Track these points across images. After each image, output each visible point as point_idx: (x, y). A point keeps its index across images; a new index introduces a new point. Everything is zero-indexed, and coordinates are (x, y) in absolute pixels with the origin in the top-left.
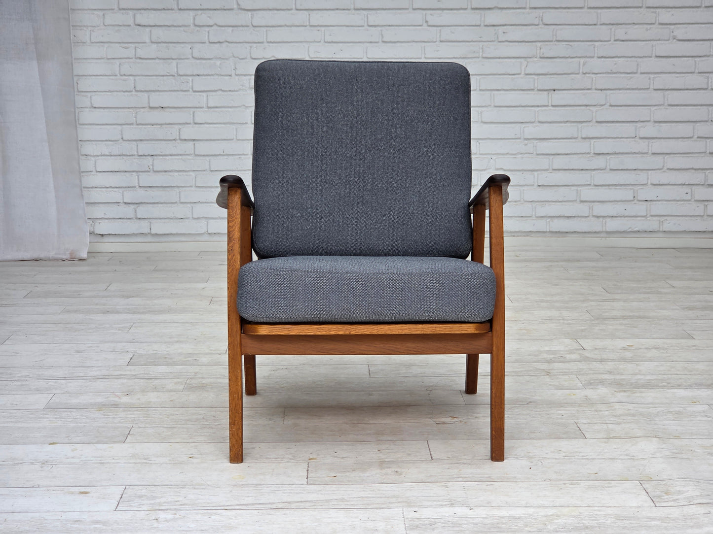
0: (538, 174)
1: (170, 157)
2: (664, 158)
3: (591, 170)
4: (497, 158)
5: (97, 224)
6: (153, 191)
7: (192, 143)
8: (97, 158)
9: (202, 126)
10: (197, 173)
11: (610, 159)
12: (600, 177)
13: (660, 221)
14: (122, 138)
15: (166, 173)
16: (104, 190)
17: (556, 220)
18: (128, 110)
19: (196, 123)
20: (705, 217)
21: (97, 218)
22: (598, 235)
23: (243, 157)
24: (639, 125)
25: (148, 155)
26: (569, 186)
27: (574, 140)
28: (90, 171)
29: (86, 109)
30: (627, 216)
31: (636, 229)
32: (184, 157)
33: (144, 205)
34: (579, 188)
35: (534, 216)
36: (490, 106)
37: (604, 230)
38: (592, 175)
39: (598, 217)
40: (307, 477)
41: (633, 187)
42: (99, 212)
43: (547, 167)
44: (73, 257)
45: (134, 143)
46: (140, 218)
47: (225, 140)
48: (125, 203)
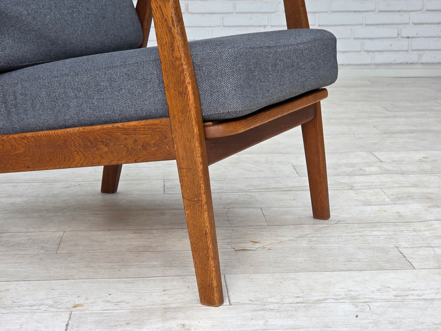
0: (319, 16)
3: (364, 11)
11: (378, 2)
12: (370, 18)
13: (419, 54)
22: (368, 67)
26: (344, 25)
30: (392, 51)
31: (399, 62)
34: (353, 27)
37: (373, 62)
38: (364, 16)
39: (368, 52)
41: (397, 26)
43: (326, 10)
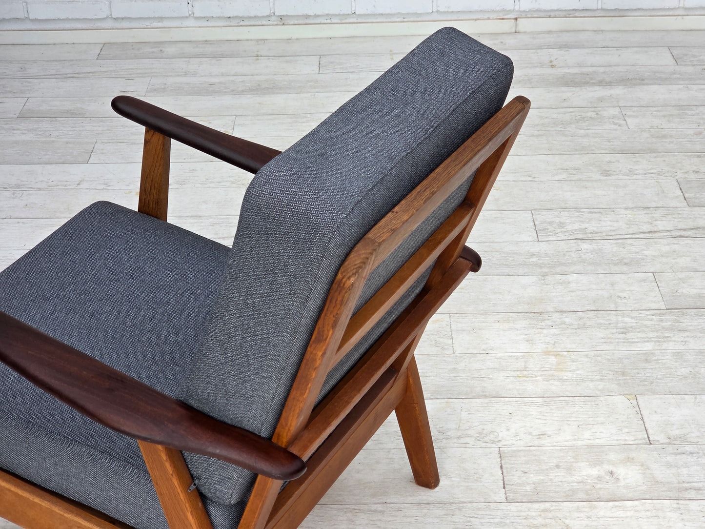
37: (681, 5)
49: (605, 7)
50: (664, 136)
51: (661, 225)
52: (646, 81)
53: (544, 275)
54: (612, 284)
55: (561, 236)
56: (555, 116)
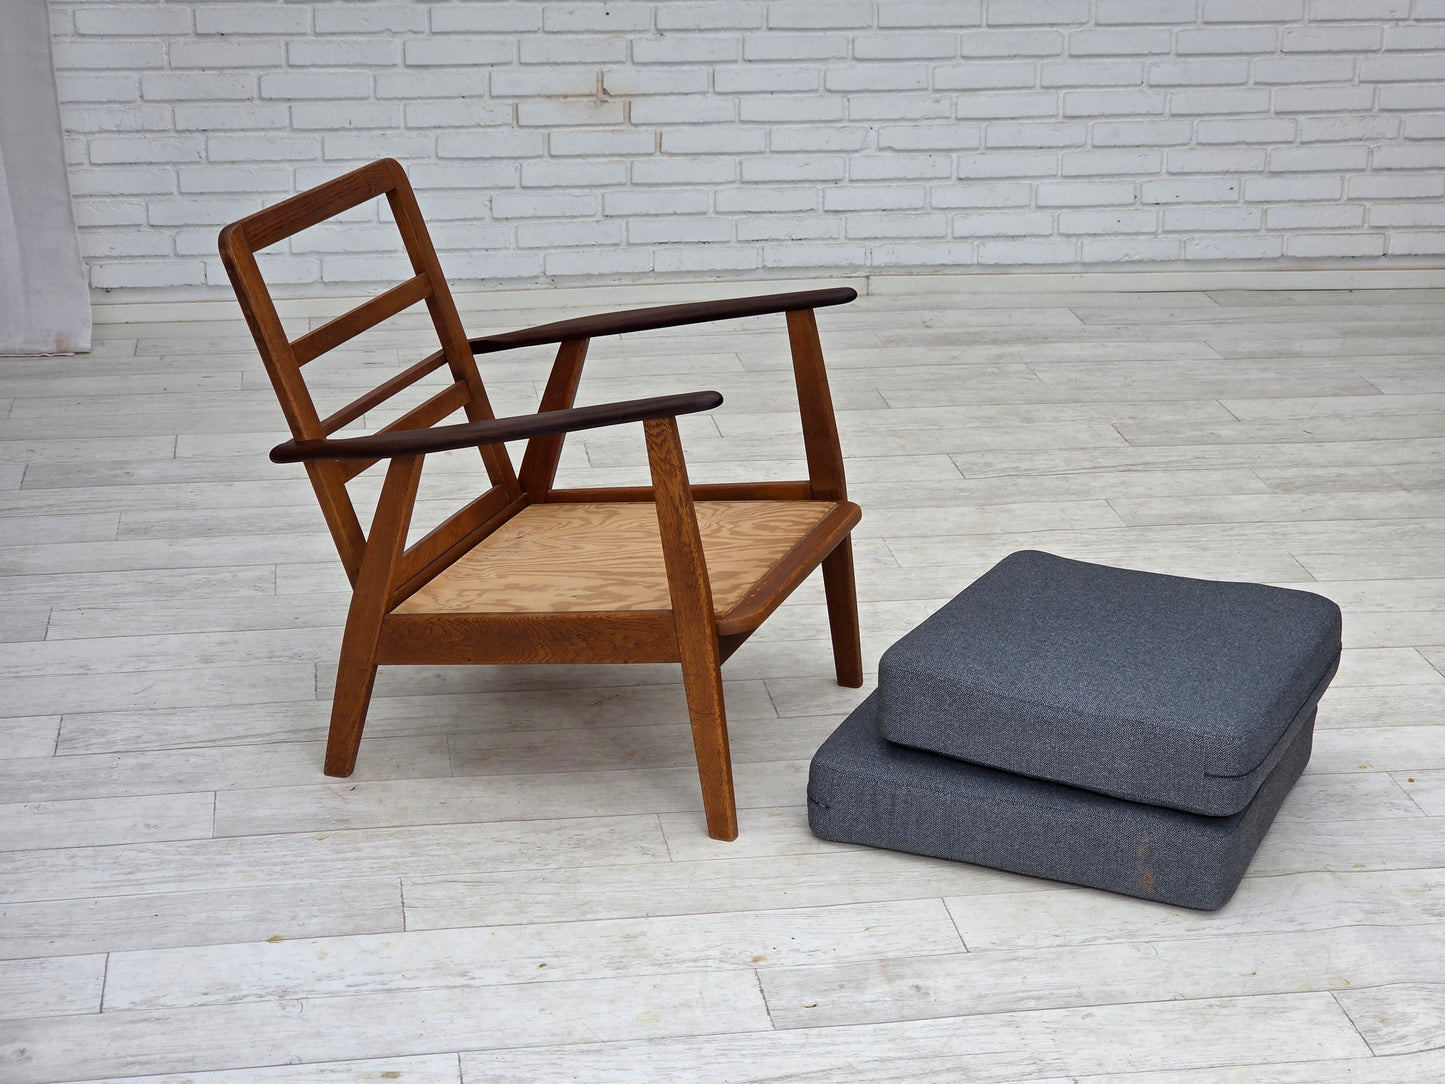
0: (958, 157)
1: (241, 134)
2: (1192, 124)
3: (1059, 147)
4: (882, 128)
5: (96, 269)
6: (208, 201)
7: (285, 106)
8: (90, 137)
9: (305, 70)
10: (297, 164)
11: (1092, 126)
12: (1075, 163)
13: (1180, 241)
14: (142, 97)
15: (235, 166)
16: (109, 200)
17: (990, 244)
18: (152, 39)
19: (291, 66)
20: (1263, 232)
21: (96, 257)
22: (1067, 270)
23: (388, 132)
24: (1149, 61)
25: (197, 130)
26: (1015, 178)
27: (1027, 91)
28: (79, 164)
29: (65, 38)
30: (1121, 234)
31: (1136, 258)
32: (271, 134)
33: (191, 229)
34: (1036, 183)
35: (950, 236)
36: (870, 27)
37: (1079, 259)
38: (1060, 156)
39: (1068, 236)
40: (768, 1010)
41: (1133, 179)
42: (99, 244)
43: (975, 144)
44: (63, 347)
45: (166, 106)
46: (183, 256)
47: (352, 99)
48: (153, 226)
49: (982, 261)
50: (1088, 388)
51: (1104, 462)
52: (1051, 339)
53: (982, 506)
54: (1063, 510)
55: (990, 474)
56: (948, 372)
